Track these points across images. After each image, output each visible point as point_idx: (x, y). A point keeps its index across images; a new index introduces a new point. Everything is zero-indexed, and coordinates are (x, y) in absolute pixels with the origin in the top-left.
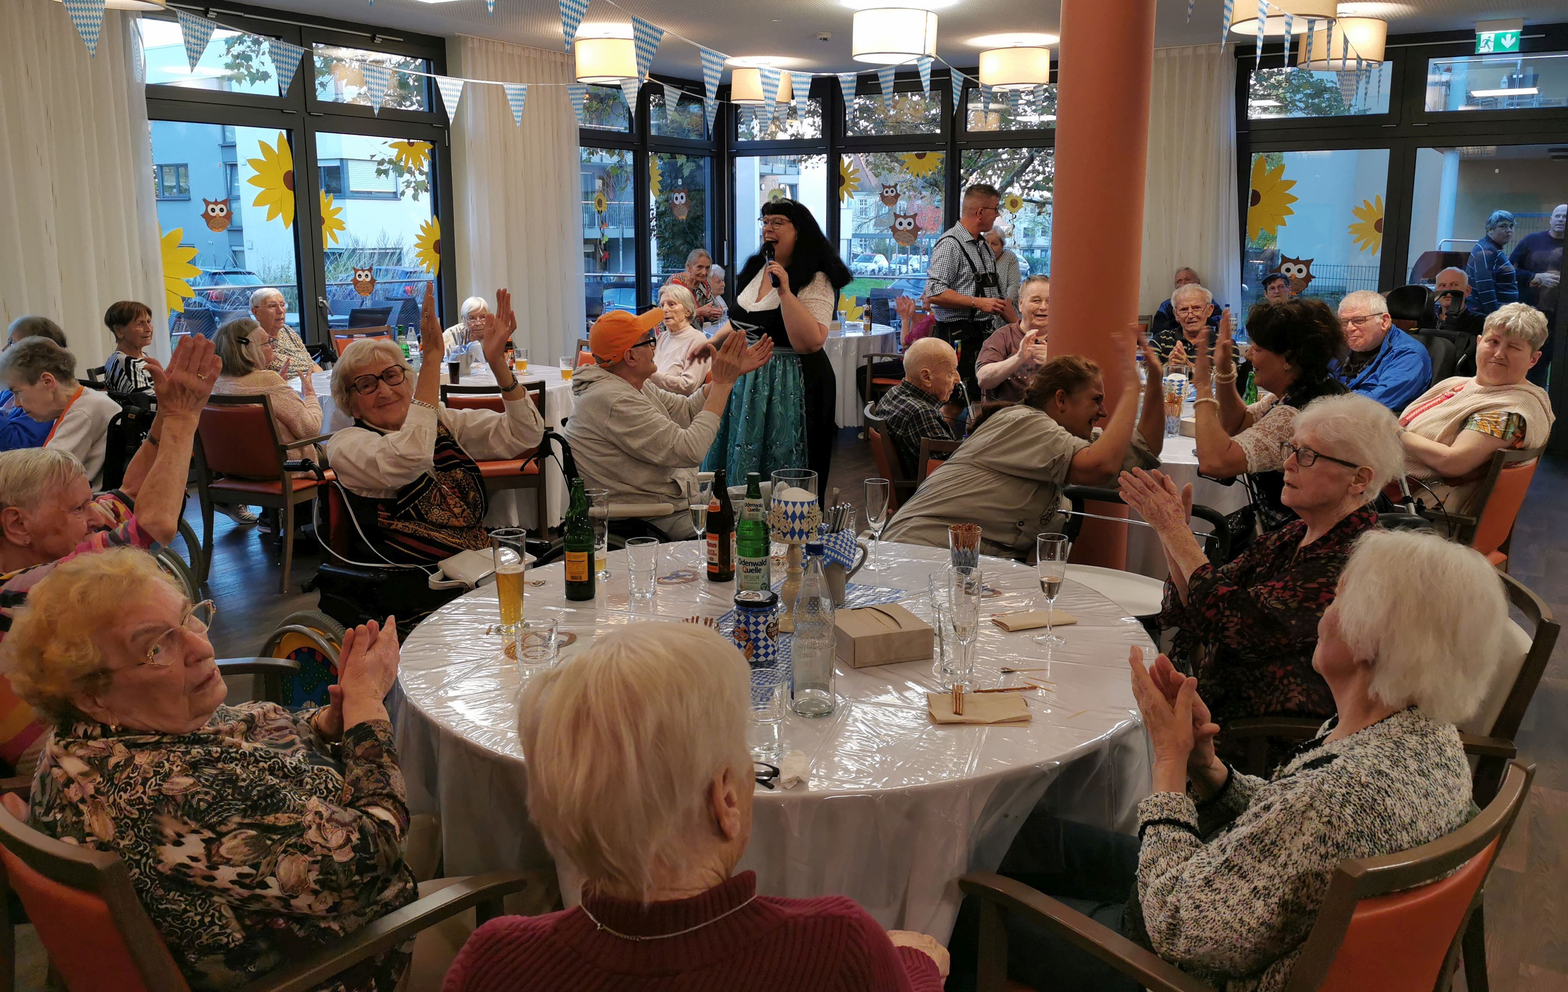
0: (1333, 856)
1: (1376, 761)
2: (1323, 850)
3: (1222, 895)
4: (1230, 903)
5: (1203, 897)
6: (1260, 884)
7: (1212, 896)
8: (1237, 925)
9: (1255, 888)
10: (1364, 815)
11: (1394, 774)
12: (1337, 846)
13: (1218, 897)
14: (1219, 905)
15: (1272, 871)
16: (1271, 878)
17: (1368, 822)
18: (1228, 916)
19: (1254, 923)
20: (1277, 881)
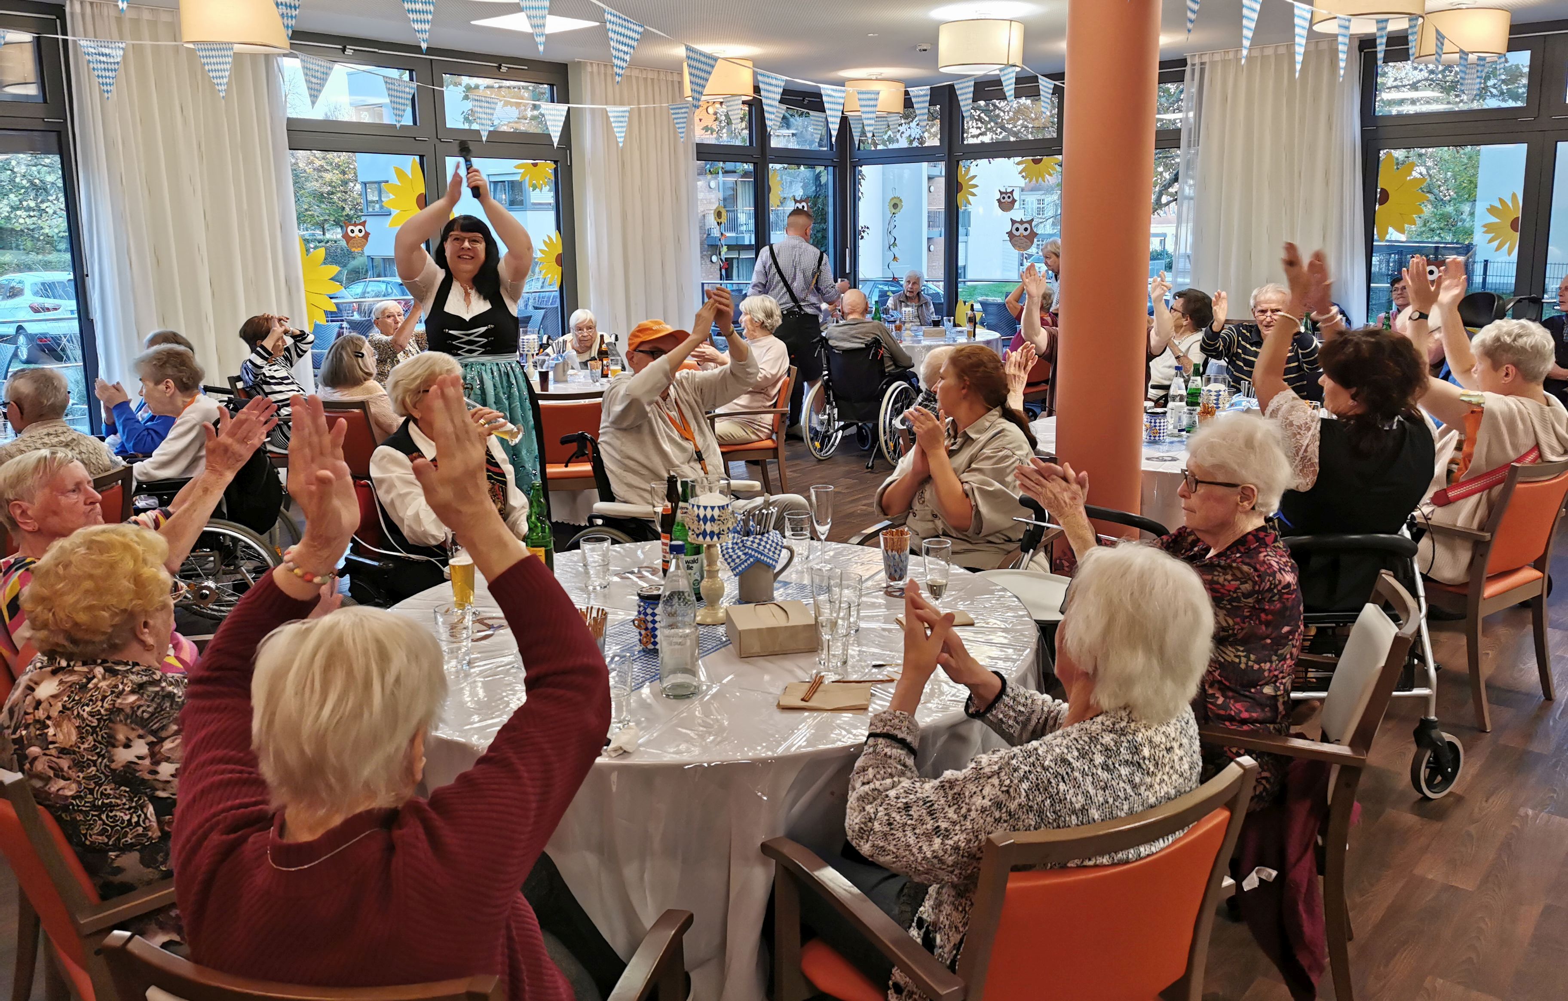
0: (1005, 821)
1: (1066, 751)
2: (997, 814)
3: (913, 822)
4: (917, 831)
5: (898, 818)
6: (944, 825)
7: (905, 819)
8: (915, 850)
9: (938, 827)
10: (1037, 793)
11: (1076, 764)
12: (1010, 813)
13: (909, 822)
14: (907, 828)
15: (955, 817)
16: (954, 823)
17: (1039, 799)
18: (912, 840)
19: (929, 854)
20: (958, 827)
